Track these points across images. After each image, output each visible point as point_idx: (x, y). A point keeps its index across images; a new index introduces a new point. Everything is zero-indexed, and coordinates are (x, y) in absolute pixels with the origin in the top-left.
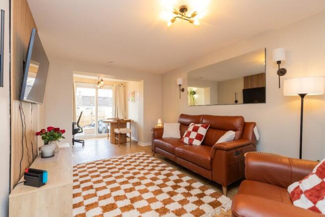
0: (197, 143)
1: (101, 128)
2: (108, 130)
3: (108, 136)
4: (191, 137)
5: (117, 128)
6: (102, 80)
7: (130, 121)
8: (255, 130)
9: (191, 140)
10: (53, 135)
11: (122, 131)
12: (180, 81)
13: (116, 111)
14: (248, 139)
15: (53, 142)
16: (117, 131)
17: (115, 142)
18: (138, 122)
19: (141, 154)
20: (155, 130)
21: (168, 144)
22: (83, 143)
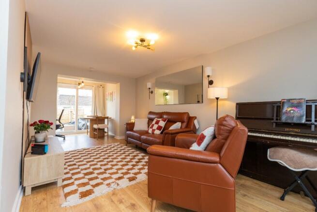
0: (157, 132)
1: (80, 125)
2: (87, 126)
3: (88, 132)
4: (154, 128)
5: (96, 124)
6: (83, 82)
7: (107, 118)
8: (196, 122)
9: (154, 130)
10: (44, 127)
11: (101, 126)
12: (149, 85)
13: (95, 110)
14: (191, 128)
15: (44, 131)
16: (95, 126)
17: (93, 136)
18: (115, 119)
19: (116, 144)
20: (128, 124)
21: (136, 134)
22: (64, 138)
